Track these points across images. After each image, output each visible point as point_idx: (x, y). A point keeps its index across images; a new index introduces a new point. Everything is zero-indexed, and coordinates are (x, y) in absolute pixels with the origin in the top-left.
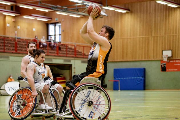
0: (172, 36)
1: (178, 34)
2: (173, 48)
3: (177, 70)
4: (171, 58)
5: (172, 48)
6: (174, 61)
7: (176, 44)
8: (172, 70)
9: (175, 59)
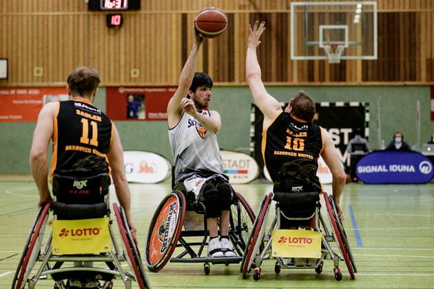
0: (7, 16)
1: (25, 13)
2: (10, 53)
3: (20, 117)
4: (4, 83)
5: (7, 52)
6: (13, 92)
7: (20, 41)
8: (6, 117)
9: (14, 84)
